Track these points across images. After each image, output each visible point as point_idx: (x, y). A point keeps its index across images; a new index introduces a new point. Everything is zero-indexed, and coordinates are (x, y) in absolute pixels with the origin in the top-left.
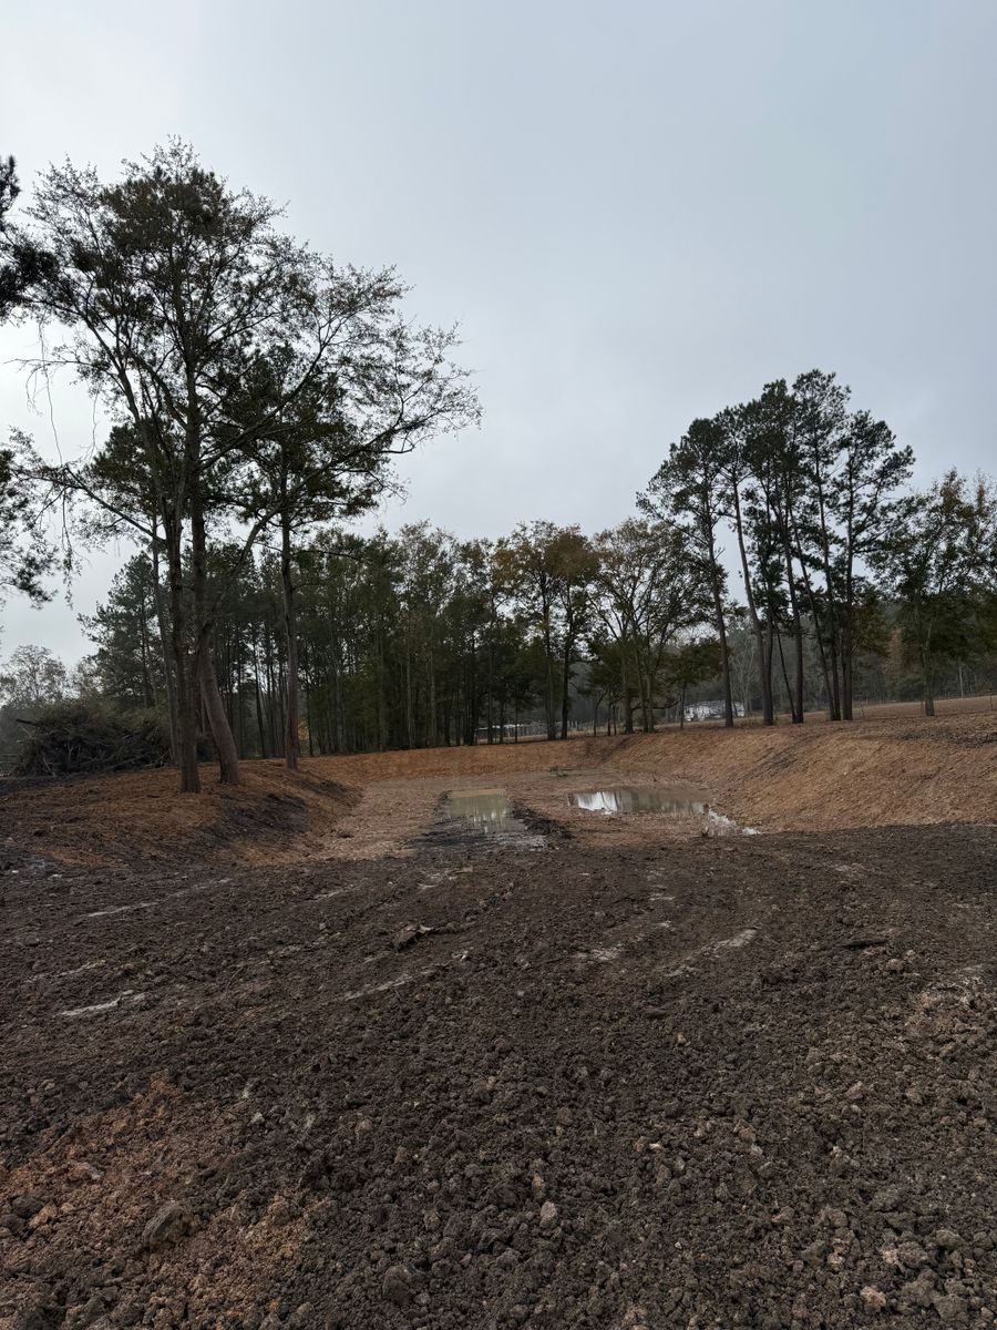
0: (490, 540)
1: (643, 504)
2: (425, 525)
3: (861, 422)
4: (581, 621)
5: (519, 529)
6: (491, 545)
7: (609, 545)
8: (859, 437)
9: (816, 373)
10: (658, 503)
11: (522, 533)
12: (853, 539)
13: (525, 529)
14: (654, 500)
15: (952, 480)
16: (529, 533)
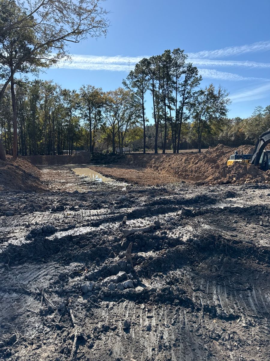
0: (70, 90)
1: (125, 83)
2: (51, 82)
3: (190, 66)
4: (99, 120)
5: (82, 87)
6: (70, 92)
7: (110, 96)
8: (189, 71)
9: (179, 49)
10: (129, 84)
11: (83, 88)
12: (184, 102)
13: (84, 87)
14: (128, 82)
15: (211, 87)
16: (86, 89)
